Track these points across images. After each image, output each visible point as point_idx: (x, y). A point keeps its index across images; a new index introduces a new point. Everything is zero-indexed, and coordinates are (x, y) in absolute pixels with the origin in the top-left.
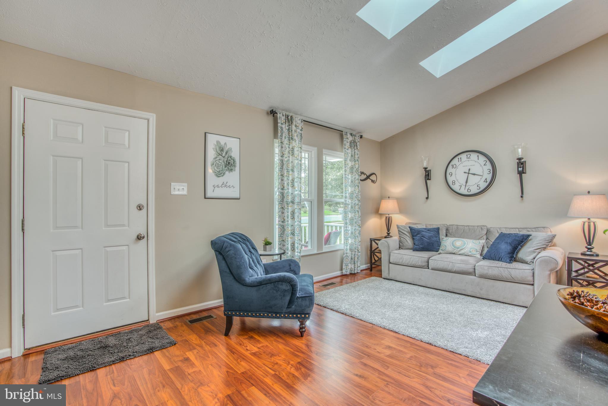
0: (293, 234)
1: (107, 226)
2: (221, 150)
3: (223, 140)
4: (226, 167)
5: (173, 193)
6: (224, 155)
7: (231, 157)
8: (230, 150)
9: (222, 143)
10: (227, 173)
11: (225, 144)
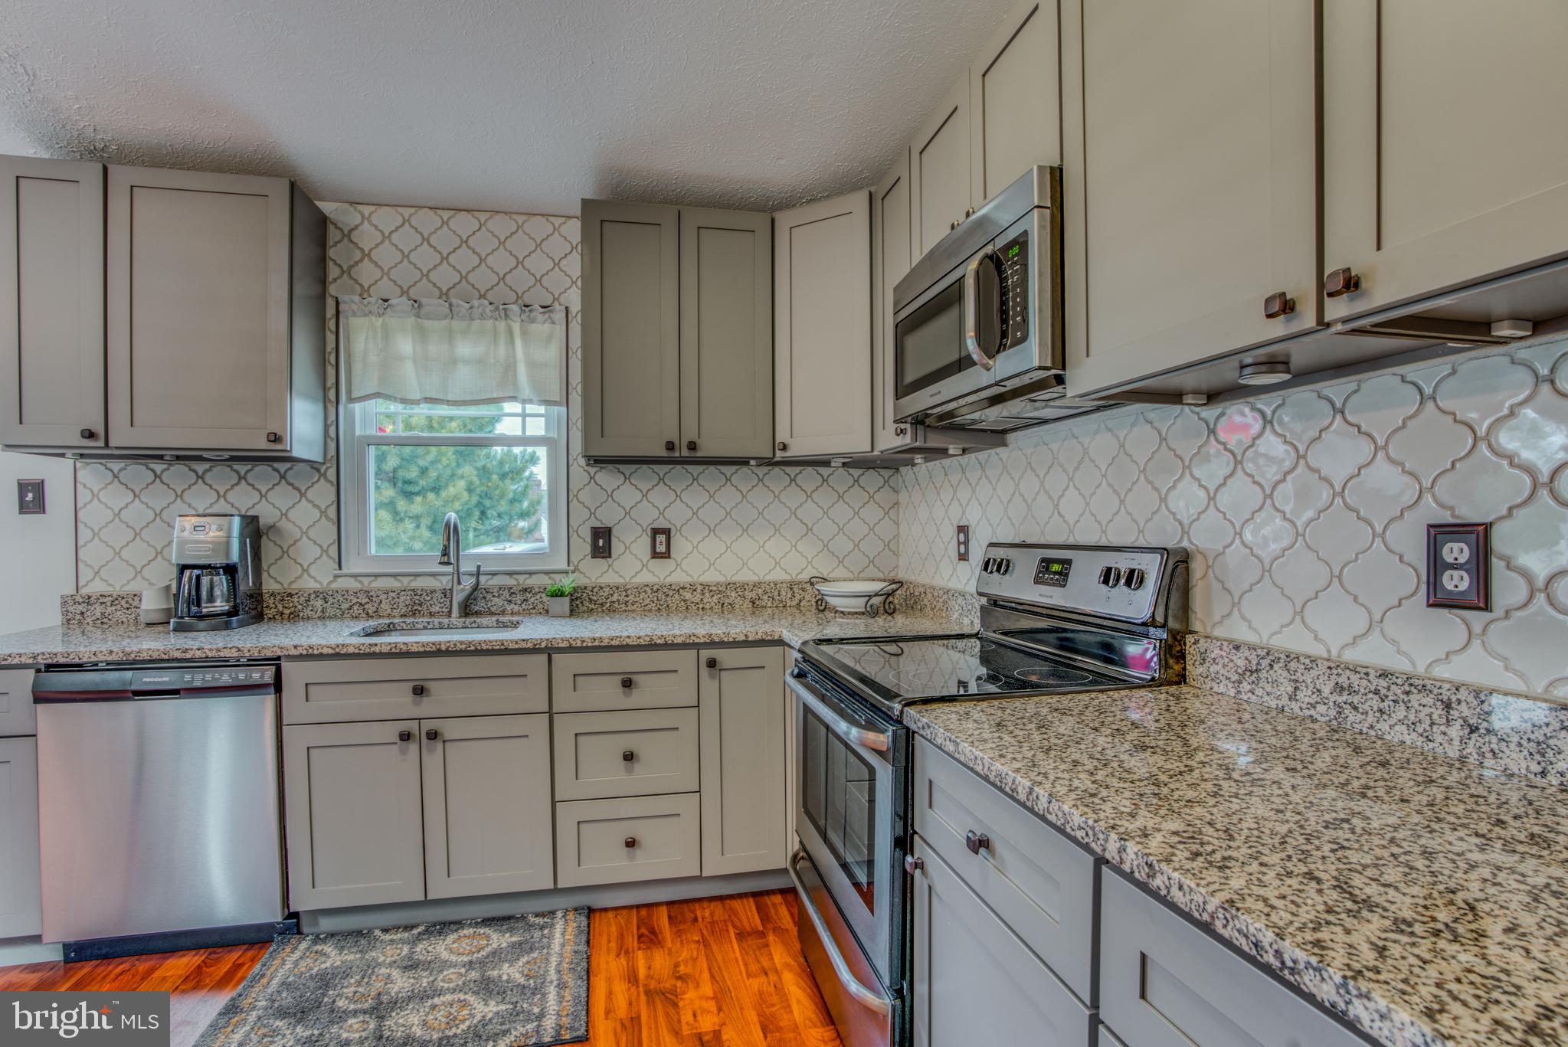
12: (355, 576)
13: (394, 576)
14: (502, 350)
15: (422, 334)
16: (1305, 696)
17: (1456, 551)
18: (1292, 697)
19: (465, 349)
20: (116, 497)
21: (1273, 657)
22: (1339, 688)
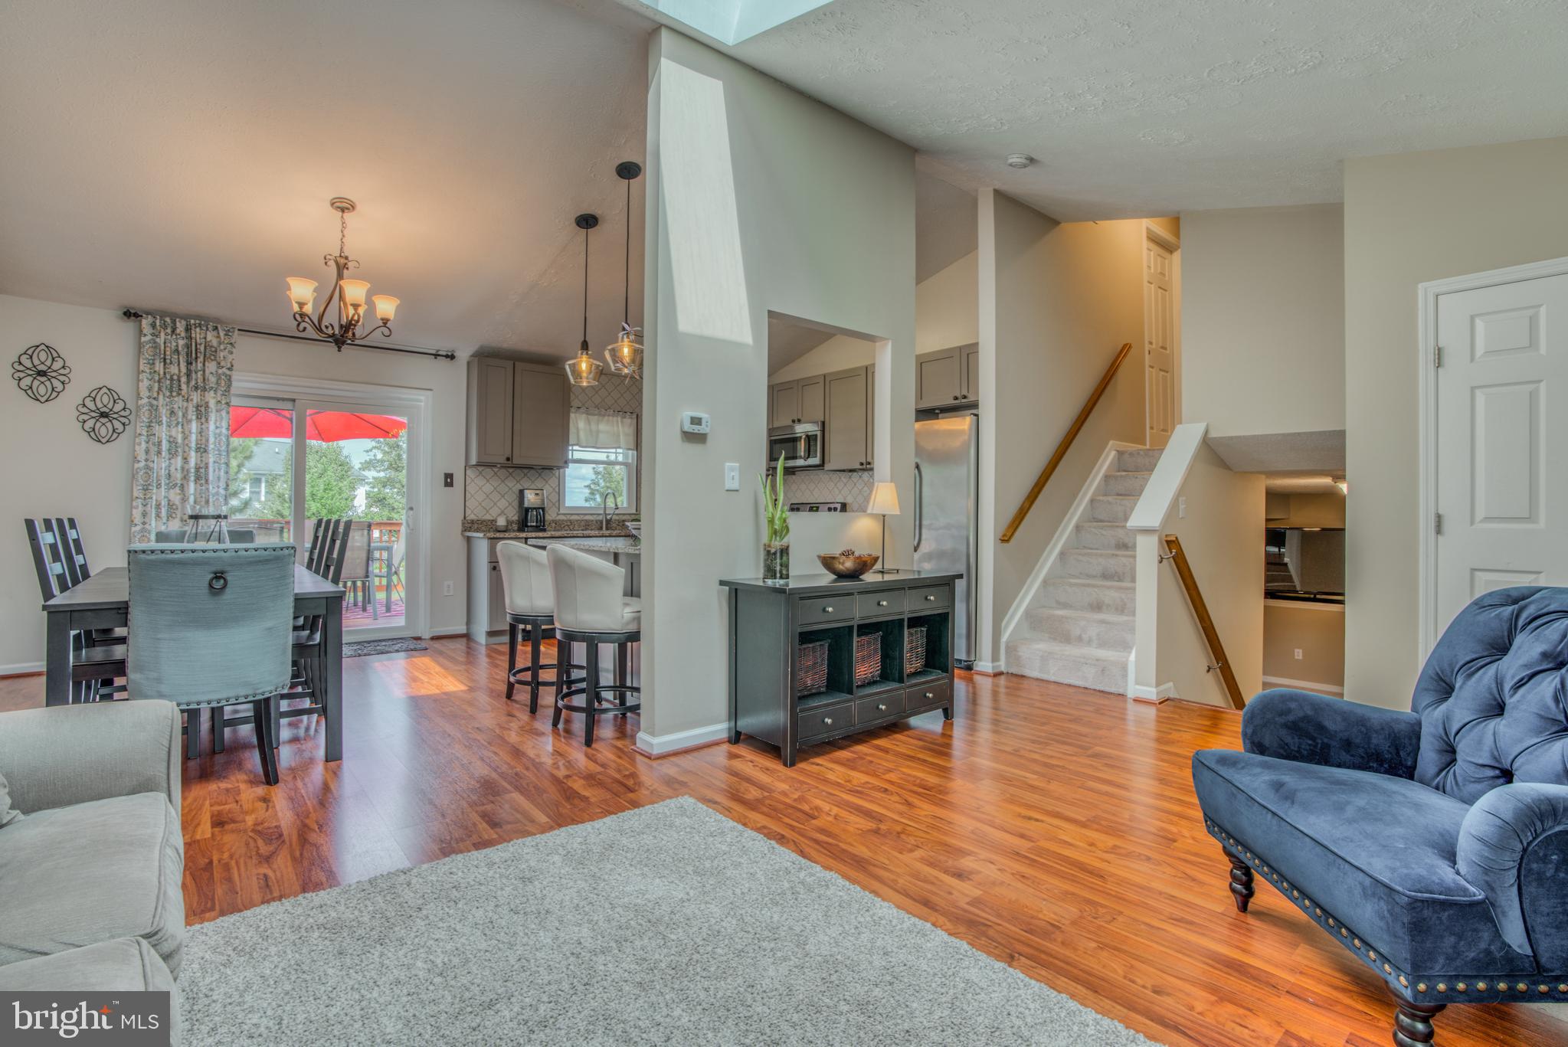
12: (564, 514)
13: (592, 514)
14: (615, 428)
15: (589, 422)
19: (603, 427)
20: (480, 481)
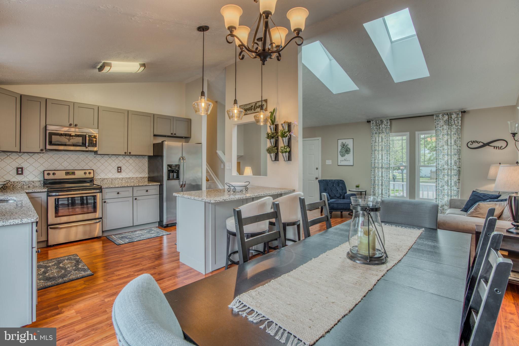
0: (382, 185)
1: (309, 174)
2: (343, 145)
3: (344, 141)
4: (346, 152)
5: (327, 164)
6: (345, 147)
7: (348, 148)
8: (348, 145)
9: (344, 143)
10: (346, 155)
11: (345, 142)
16: (108, 181)
17: (119, 169)
18: (107, 182)
21: (105, 179)
22: (112, 180)
